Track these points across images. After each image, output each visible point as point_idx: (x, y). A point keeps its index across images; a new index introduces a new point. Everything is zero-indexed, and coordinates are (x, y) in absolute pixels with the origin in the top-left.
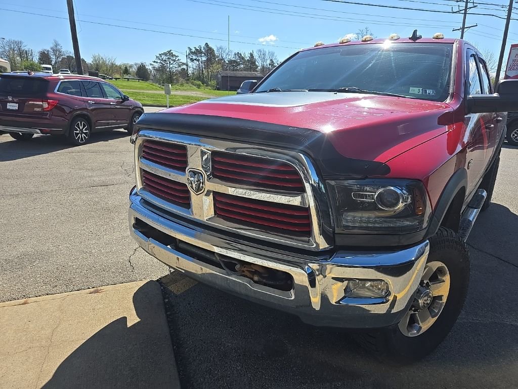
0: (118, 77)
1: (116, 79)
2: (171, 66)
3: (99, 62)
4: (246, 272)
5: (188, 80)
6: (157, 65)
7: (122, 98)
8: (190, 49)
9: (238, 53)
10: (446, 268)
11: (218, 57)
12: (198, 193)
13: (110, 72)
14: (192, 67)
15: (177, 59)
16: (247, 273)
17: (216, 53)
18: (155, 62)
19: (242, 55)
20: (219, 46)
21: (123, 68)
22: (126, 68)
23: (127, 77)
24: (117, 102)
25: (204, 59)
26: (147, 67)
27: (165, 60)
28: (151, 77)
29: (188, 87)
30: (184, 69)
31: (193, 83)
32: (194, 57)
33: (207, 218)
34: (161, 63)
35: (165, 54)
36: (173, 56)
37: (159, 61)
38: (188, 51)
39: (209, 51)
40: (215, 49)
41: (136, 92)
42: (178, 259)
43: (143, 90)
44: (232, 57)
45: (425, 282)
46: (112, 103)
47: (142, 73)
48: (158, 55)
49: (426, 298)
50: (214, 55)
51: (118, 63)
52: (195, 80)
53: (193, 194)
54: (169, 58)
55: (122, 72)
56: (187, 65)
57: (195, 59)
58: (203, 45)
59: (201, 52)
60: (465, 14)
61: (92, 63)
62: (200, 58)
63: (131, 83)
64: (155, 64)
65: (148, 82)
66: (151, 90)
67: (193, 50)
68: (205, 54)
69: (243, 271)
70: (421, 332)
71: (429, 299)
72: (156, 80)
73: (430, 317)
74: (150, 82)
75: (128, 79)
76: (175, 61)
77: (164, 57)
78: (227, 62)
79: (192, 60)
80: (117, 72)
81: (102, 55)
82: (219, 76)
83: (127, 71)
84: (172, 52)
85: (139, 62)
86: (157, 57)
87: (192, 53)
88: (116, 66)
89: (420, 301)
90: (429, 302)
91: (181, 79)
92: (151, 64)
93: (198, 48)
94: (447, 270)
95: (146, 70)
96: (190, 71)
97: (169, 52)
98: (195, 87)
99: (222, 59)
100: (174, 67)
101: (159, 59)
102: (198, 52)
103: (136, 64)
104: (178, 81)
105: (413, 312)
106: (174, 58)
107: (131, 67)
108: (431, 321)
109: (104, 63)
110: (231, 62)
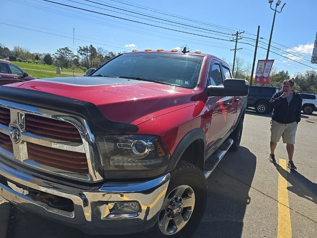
0: (31, 61)
1: (28, 62)
2: (67, 57)
3: (18, 51)
4: (43, 198)
5: (78, 66)
6: (57, 56)
7: (23, 74)
8: (81, 48)
9: (111, 52)
10: (192, 189)
11: (98, 53)
12: (16, 142)
13: (26, 58)
14: (81, 58)
15: (71, 53)
16: (44, 200)
17: (97, 51)
18: (56, 53)
19: (114, 54)
20: (99, 47)
21: (35, 55)
22: (37, 56)
23: (37, 61)
24: (19, 77)
25: (89, 54)
26: (51, 56)
27: (63, 53)
28: (54, 63)
29: (78, 70)
30: (76, 59)
31: (81, 68)
32: (83, 53)
33: (23, 160)
34: (61, 55)
35: (63, 49)
36: (68, 50)
37: (59, 53)
38: (79, 49)
39: (93, 49)
40: (97, 49)
41: (40, 71)
42: (2, 189)
43: (46, 70)
44: (107, 54)
45: (179, 198)
46: (15, 77)
47: (48, 60)
48: (59, 50)
49: (178, 209)
50: (96, 52)
51: (32, 52)
52: (82, 66)
53: (13, 143)
54: (66, 52)
55: (34, 58)
56: (78, 57)
57: (83, 54)
58: (89, 46)
59: (88, 50)
60: (236, 42)
61: (13, 51)
62: (87, 53)
63: (38, 65)
64: (56, 55)
65: (51, 66)
66: (51, 71)
67: (83, 48)
68: (90, 51)
69: (42, 199)
70: (177, 231)
71: (180, 209)
72: (57, 65)
73: (183, 221)
74: (52, 65)
75: (37, 63)
76: (70, 54)
77: (63, 51)
78: (104, 57)
79: (81, 54)
80: (30, 58)
81: (20, 47)
82: (98, 65)
83: (37, 57)
84: (68, 48)
85: (46, 53)
86: (58, 51)
87: (81, 50)
88: (30, 54)
89: (175, 211)
90: (180, 211)
91: (73, 65)
92: (53, 55)
93: (86, 47)
94: (192, 190)
95: (51, 58)
96: (80, 61)
97: (66, 48)
98: (82, 71)
99: (101, 55)
100: (69, 57)
101: (59, 52)
102: (85, 50)
103: (44, 54)
104: (71, 66)
105: (171, 219)
106: (69, 52)
107: (41, 55)
108: (184, 223)
109: (22, 51)
110: (106, 57)
